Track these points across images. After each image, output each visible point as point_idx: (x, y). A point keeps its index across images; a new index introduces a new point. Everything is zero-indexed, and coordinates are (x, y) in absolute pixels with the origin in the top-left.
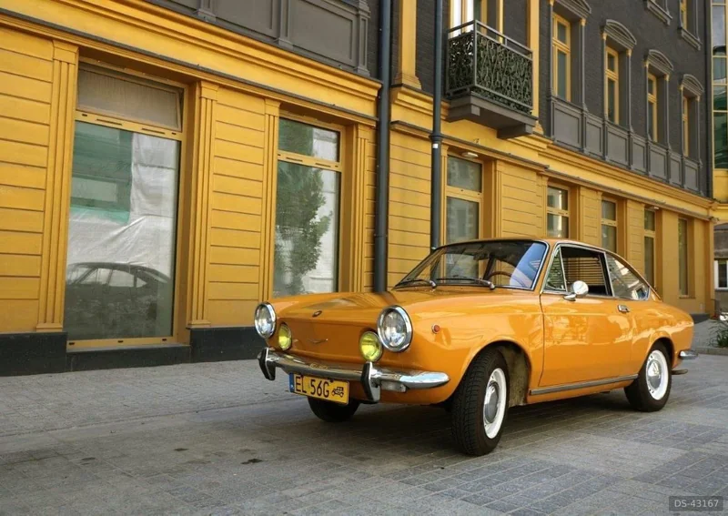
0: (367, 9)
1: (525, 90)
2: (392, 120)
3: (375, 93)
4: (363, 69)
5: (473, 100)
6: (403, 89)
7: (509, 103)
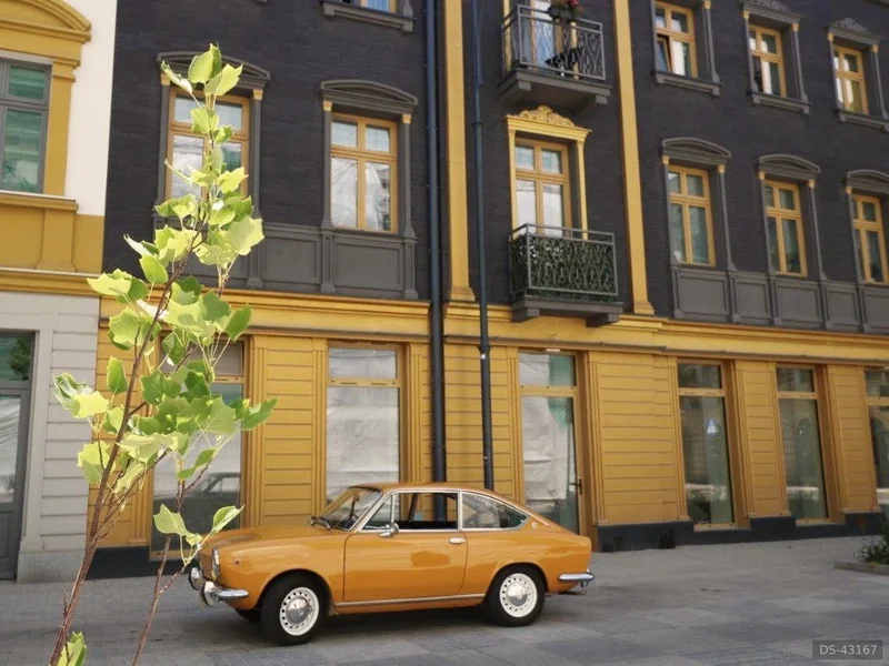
0: (413, 235)
1: (603, 277)
2: (446, 333)
3: (425, 311)
4: (411, 292)
5: (527, 304)
6: (451, 304)
7: (579, 296)
